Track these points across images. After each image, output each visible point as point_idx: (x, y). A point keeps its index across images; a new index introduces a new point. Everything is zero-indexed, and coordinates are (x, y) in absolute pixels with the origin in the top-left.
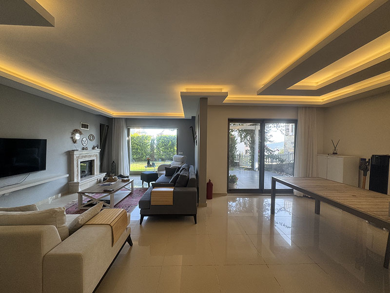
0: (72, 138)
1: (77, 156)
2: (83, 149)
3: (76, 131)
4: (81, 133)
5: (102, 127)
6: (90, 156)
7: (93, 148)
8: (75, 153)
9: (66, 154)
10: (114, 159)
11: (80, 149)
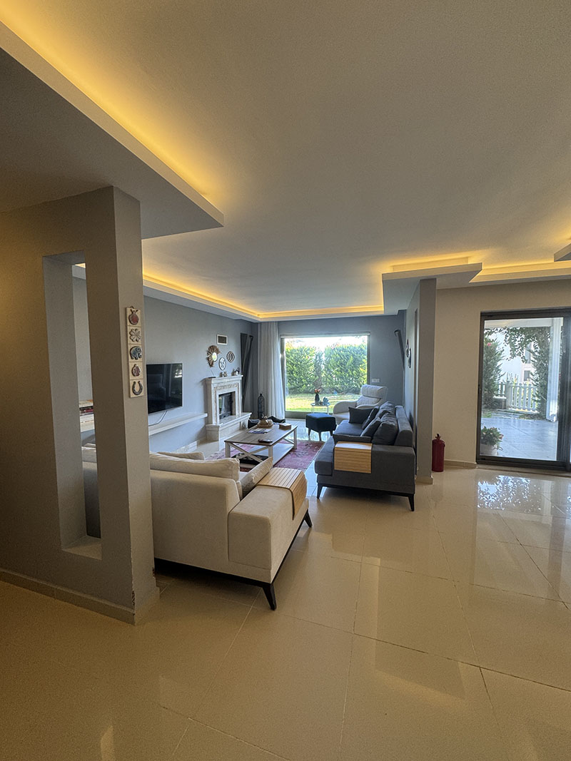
0: (208, 359)
1: (215, 385)
2: (221, 375)
3: (212, 349)
4: (218, 352)
5: (243, 337)
6: (230, 386)
7: (233, 374)
8: (213, 381)
9: (202, 384)
10: (261, 390)
11: (217, 376)
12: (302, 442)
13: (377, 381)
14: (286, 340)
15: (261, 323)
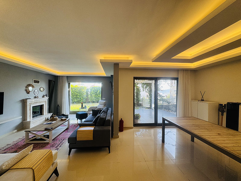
0: (26, 90)
1: (30, 102)
2: (35, 97)
3: (29, 85)
4: (33, 87)
5: (50, 82)
6: (41, 102)
7: (43, 97)
8: (28, 100)
9: (21, 102)
10: (59, 103)
11: (32, 98)
12: (73, 125)
13: (105, 99)
14: (71, 84)
15: (59, 76)
